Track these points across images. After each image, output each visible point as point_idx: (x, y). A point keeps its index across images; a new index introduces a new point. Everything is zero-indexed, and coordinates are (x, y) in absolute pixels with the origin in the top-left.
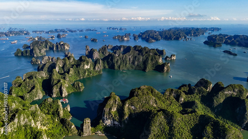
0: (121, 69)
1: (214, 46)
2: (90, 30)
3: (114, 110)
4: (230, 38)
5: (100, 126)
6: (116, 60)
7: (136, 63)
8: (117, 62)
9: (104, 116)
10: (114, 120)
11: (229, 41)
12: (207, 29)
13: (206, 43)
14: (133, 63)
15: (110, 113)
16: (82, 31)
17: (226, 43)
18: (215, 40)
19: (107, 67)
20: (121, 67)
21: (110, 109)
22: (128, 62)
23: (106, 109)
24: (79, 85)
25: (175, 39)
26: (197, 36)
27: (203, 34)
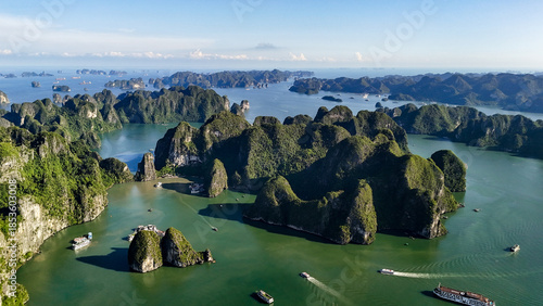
0: (156, 121)
1: (307, 93)
2: (34, 74)
3: (188, 140)
4: (330, 82)
5: (168, 168)
6: (144, 105)
7: (185, 110)
8: (147, 109)
9: (173, 150)
10: (190, 154)
11: (329, 86)
12: (290, 73)
13: (292, 89)
14: (179, 111)
15: (182, 145)
16: (11, 76)
17: (324, 89)
18: (307, 85)
19: (126, 120)
20: (156, 117)
21: (182, 139)
22: (169, 109)
23: (176, 140)
24: (92, 137)
25: (237, 86)
26: (275, 81)
27: (285, 80)
